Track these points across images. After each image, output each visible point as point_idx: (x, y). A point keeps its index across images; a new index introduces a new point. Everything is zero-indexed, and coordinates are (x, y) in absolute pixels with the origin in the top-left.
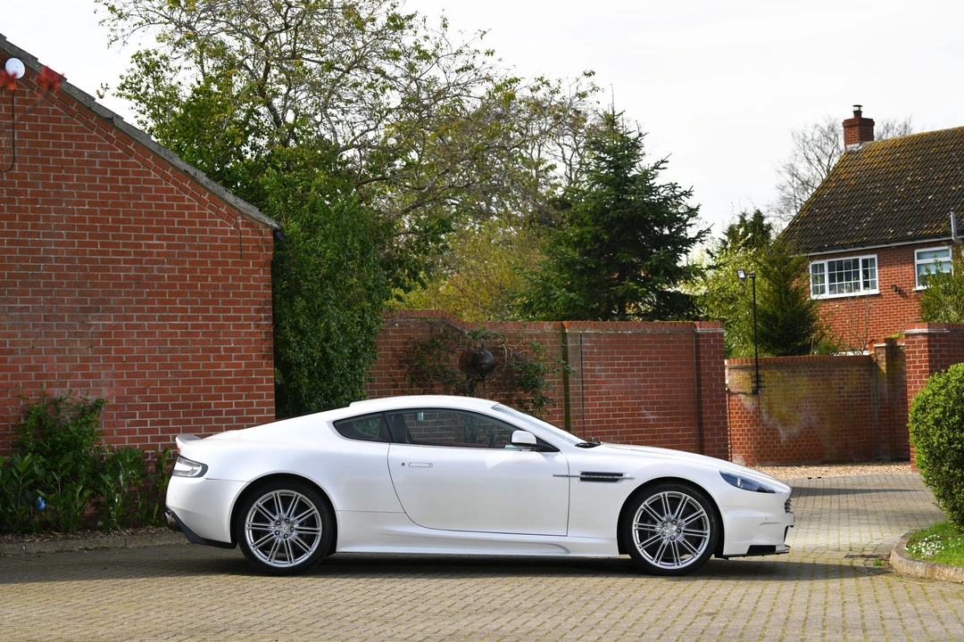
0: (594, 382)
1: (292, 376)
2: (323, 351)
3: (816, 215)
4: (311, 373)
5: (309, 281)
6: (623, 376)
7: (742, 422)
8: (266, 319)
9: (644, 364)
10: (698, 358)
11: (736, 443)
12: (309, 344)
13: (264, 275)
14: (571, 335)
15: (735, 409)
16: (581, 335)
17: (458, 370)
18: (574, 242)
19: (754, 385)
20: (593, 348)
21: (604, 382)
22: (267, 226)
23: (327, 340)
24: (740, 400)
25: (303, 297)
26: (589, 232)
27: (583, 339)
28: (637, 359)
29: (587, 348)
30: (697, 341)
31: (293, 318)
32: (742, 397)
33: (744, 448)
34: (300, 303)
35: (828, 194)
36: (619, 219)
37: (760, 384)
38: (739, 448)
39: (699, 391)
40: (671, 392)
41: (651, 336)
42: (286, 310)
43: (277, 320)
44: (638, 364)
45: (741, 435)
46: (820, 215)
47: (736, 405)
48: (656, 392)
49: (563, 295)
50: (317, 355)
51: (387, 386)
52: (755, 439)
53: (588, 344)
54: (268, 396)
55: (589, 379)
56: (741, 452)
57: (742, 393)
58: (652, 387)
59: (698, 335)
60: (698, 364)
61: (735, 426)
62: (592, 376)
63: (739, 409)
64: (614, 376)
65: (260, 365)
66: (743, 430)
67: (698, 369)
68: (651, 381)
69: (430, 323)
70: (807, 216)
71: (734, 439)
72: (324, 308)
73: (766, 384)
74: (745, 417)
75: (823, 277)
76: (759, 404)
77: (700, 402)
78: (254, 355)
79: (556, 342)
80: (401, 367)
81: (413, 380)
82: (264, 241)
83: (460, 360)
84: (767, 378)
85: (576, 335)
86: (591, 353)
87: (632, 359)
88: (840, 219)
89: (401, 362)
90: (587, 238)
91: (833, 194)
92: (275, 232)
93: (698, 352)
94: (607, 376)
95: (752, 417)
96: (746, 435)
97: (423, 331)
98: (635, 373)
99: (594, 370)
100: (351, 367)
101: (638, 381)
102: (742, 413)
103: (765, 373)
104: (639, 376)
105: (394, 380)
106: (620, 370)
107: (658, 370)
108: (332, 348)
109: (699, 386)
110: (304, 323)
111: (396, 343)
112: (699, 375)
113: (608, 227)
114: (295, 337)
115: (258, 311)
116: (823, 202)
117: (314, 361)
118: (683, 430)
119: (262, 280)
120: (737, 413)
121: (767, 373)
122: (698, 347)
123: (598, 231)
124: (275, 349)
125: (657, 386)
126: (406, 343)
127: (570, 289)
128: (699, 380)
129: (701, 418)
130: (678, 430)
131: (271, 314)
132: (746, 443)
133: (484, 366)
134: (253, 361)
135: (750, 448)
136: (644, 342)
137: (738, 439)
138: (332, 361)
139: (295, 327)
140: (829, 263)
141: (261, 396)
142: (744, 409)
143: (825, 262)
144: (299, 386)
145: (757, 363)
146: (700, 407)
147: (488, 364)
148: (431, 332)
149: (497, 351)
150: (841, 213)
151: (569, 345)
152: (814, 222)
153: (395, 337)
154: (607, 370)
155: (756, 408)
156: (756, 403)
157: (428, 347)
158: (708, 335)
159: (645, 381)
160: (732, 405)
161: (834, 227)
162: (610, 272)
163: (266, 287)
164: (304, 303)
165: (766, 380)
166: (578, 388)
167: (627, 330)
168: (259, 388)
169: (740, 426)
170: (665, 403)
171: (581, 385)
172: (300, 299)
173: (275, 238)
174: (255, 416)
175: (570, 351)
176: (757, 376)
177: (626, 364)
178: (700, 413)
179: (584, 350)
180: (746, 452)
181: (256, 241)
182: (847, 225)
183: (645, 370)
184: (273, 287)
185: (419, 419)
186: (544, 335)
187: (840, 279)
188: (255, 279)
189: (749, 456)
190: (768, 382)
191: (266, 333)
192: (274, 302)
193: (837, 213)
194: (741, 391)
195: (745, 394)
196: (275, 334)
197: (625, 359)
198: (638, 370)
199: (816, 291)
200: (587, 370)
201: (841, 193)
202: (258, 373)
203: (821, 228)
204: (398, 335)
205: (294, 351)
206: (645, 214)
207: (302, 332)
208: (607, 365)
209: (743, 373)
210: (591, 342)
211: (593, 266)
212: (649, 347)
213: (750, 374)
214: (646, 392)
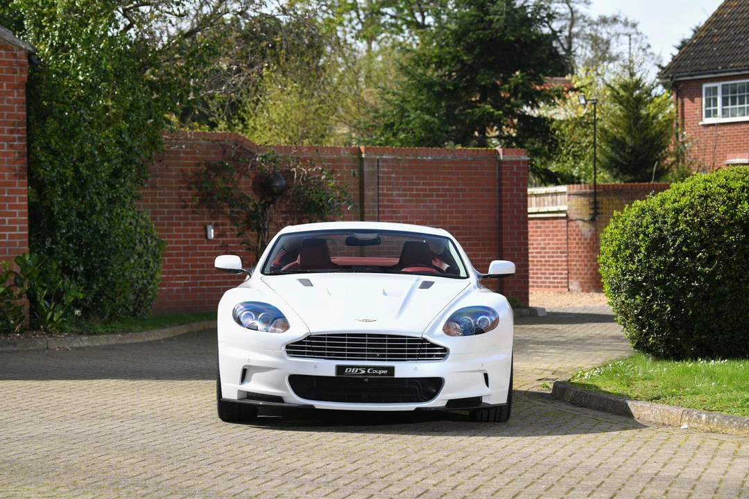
0: (391, 206)
1: (46, 194)
2: (76, 170)
3: (714, 36)
4: (64, 191)
5: (61, 103)
6: (422, 201)
7: (580, 248)
8: (20, 139)
9: (444, 190)
10: (500, 185)
11: (573, 269)
12: (61, 164)
13: (18, 96)
14: (368, 160)
15: (572, 235)
16: (378, 160)
17: (251, 192)
18: (434, 62)
19: (592, 212)
20: (391, 173)
21: (402, 207)
22: (21, 49)
23: (82, 160)
24: (577, 226)
25: (55, 118)
26: (449, 53)
27: (380, 164)
28: (437, 184)
29: (384, 173)
30: (500, 169)
31: (44, 139)
32: (580, 223)
33: (580, 274)
34: (52, 124)
35: (729, 14)
36: (479, 41)
37: (599, 211)
38: (576, 274)
39: (501, 217)
40: (471, 217)
41: (451, 162)
42: (38, 131)
43: (30, 140)
44: (438, 190)
45: (578, 261)
46: (718, 36)
47: (574, 231)
48: (456, 218)
49: (418, 116)
50: (69, 173)
51: (177, 206)
52: (591, 265)
53: (385, 170)
54: (21, 214)
55: (385, 203)
56: (577, 278)
57: (580, 220)
58: (452, 212)
59: (501, 162)
60: (500, 190)
61: (573, 252)
62: (388, 201)
63: (577, 235)
64: (412, 201)
65: (14, 184)
66: (580, 257)
67: (500, 196)
68: (450, 207)
69: (223, 146)
70: (705, 37)
71: (571, 265)
72: (77, 130)
73: (604, 211)
74: (582, 244)
75: (715, 100)
76: (596, 230)
77: (501, 228)
78: (7, 174)
79: (353, 167)
80: (189, 188)
81: (202, 201)
82: (20, 64)
83: (253, 183)
84: (605, 204)
85: (372, 160)
86: (388, 178)
87: (432, 184)
88: (737, 40)
89: (192, 183)
90: (446, 59)
91: (733, 13)
92: (30, 55)
93: (500, 179)
94: (404, 201)
95: (588, 244)
96: (583, 261)
97: (215, 153)
98: (435, 198)
99: (391, 195)
100: (112, 186)
101: (438, 207)
102: (580, 239)
103: (603, 200)
104: (439, 201)
105: (184, 201)
106: (419, 195)
107: (458, 196)
108: (88, 168)
109: (501, 212)
110: (57, 144)
111: (187, 165)
112: (500, 201)
113: (469, 49)
114: (46, 157)
115: (11, 132)
116: (722, 22)
117: (67, 180)
118: (483, 255)
119: (16, 101)
120: (574, 239)
121: (605, 200)
122: (500, 174)
123: (458, 51)
124: (29, 167)
125: (457, 212)
126: (198, 165)
127: (429, 111)
128: (501, 206)
129: (501, 244)
130: (478, 255)
131: (25, 135)
132: (583, 270)
133: (275, 189)
134: (6, 180)
135: (586, 274)
136: (444, 168)
137: (575, 265)
138: (86, 181)
139: (47, 147)
140: (723, 85)
141: (14, 214)
142: (582, 235)
143: (719, 85)
144: (53, 205)
145: (595, 189)
146: (501, 233)
147: (278, 186)
148: (224, 152)
149: (288, 174)
150: (740, 33)
151: (366, 169)
152: (711, 43)
153: (187, 159)
154: (405, 195)
155: (593, 235)
156: (593, 229)
157: (218, 169)
158: (511, 162)
159: (445, 207)
160: (570, 231)
161: (731, 48)
162: (470, 95)
163: (20, 109)
164: (55, 124)
165: (604, 207)
166: (374, 212)
167: (427, 156)
168: (11, 207)
169: (577, 252)
170: (464, 228)
171: (377, 209)
172: (52, 120)
173: (30, 62)
174: (7, 233)
175: (366, 176)
176: (595, 203)
177: (425, 190)
178: (501, 239)
179: (381, 175)
180: (583, 278)
181: (11, 64)
182: (744, 46)
183: (445, 196)
184: (28, 110)
185: (209, 237)
186: (341, 160)
187: (734, 103)
188: (9, 101)
189: (585, 283)
190: (606, 209)
191: (19, 153)
192: (28, 124)
193: (735, 33)
194: (579, 217)
195: (583, 220)
196: (29, 153)
197: (424, 184)
198: (437, 196)
199: (708, 115)
200: (384, 195)
201: (742, 12)
202: (10, 192)
203: (718, 49)
204: (189, 156)
205: (45, 170)
206: (505, 35)
207: (55, 153)
208: (405, 190)
209: (581, 199)
210: (388, 167)
211: (451, 88)
212: (450, 173)
213: (588, 200)
214: (445, 217)
